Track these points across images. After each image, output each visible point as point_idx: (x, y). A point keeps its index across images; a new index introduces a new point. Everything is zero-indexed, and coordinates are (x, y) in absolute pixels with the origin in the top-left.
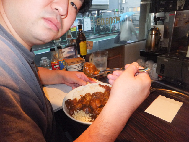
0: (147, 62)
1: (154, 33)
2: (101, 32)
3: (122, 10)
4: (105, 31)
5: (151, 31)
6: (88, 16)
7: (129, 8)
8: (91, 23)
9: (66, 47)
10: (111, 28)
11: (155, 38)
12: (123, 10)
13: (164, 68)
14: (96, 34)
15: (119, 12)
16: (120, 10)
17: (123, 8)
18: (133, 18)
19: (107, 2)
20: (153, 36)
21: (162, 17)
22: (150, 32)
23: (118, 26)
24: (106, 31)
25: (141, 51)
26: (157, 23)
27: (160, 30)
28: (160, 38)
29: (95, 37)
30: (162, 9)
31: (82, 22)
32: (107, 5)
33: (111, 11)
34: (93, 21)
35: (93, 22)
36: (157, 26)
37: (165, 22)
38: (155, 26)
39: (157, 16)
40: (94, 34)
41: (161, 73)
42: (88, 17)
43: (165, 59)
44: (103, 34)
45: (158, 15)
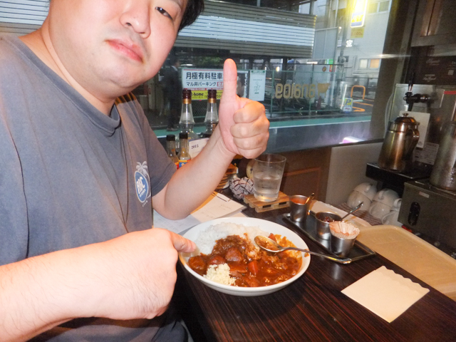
0: (381, 193)
1: (403, 128)
2: (286, 108)
3: (343, 61)
4: (295, 106)
5: (395, 123)
6: (262, 68)
7: (360, 59)
8: (266, 84)
9: (203, 137)
10: (312, 101)
11: (404, 141)
12: (345, 63)
13: (418, 213)
14: (274, 111)
15: (336, 66)
16: (338, 61)
17: (347, 57)
18: (368, 83)
19: (310, 42)
20: (401, 135)
21: (426, 96)
22: (394, 127)
23: (329, 99)
24: (298, 107)
25: (368, 166)
26: (413, 108)
27: (419, 124)
28: (416, 141)
29: (271, 117)
30: (430, 77)
31: (246, 80)
32: (309, 48)
33: (316, 63)
34: (271, 80)
35: (272, 82)
36: (411, 114)
37: (432, 107)
38: (407, 114)
39: (414, 93)
40: (270, 111)
41: (410, 223)
42: (261, 71)
43: (423, 192)
44: (291, 114)
45: (416, 89)
